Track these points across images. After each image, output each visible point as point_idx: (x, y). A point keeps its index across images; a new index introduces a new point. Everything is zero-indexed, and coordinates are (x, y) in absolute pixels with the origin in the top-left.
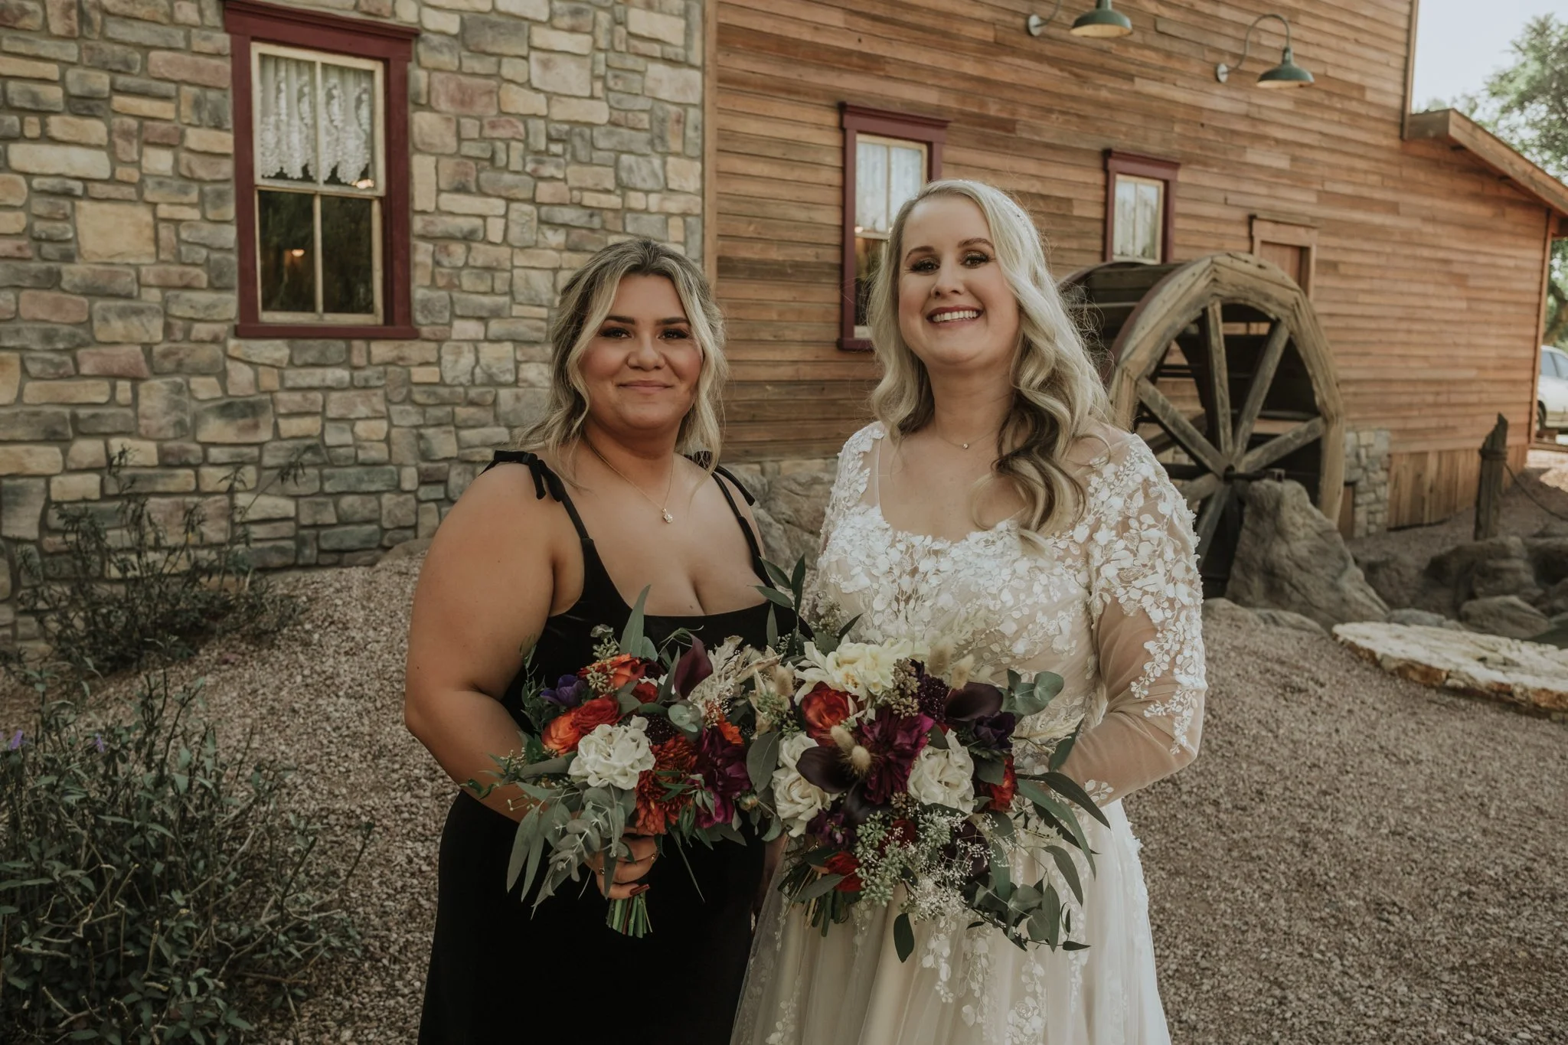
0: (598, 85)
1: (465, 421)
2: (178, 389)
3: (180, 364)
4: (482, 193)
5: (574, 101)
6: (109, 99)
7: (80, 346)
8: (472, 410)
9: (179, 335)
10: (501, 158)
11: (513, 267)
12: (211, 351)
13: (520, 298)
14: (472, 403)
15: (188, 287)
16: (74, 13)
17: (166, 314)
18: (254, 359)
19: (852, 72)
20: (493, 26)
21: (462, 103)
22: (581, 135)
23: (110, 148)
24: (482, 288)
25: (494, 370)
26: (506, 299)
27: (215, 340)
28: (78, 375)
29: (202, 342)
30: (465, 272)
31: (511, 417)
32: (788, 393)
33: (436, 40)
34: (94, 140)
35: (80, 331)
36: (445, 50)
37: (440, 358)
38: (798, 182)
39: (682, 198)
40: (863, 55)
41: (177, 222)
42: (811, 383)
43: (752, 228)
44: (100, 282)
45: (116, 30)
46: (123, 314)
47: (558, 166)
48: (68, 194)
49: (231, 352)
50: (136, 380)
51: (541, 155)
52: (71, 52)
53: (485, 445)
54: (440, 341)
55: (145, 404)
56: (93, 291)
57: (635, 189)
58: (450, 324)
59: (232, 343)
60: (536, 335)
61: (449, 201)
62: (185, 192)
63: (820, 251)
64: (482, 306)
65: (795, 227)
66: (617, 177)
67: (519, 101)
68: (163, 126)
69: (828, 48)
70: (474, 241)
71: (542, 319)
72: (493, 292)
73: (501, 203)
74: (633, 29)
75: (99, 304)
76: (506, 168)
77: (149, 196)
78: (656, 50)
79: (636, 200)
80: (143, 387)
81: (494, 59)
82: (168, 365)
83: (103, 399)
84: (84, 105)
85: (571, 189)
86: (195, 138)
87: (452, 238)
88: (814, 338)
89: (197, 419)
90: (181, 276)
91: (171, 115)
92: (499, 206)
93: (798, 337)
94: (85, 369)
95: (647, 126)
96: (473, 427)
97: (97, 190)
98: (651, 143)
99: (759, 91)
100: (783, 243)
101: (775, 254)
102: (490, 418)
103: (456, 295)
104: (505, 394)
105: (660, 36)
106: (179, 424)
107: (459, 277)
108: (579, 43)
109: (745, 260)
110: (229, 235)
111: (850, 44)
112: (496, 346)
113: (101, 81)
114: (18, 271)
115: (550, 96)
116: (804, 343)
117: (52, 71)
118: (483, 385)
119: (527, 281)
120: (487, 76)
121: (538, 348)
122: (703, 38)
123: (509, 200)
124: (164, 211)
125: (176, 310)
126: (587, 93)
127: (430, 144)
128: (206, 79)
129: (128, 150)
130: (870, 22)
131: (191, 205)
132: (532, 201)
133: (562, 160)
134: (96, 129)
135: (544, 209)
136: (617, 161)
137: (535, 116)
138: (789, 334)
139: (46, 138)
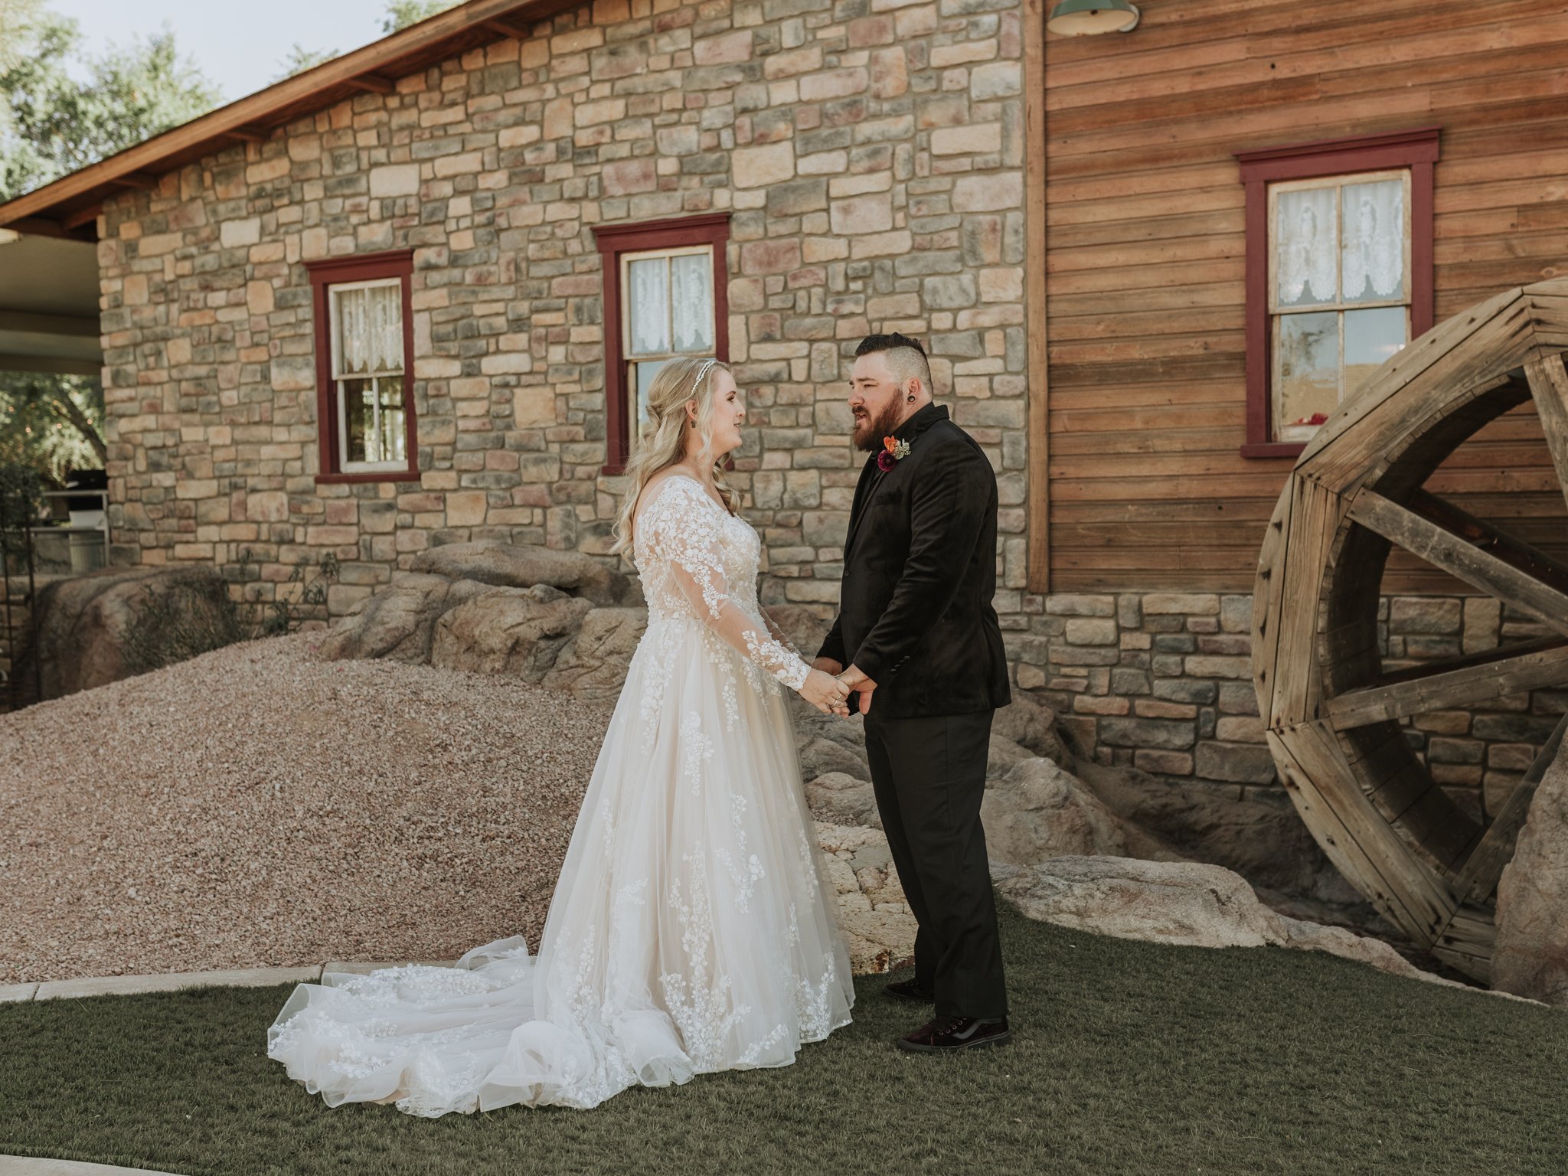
0: (900, 216)
1: (775, 540)
2: (568, 515)
3: (569, 496)
4: (785, 339)
5: (876, 236)
6: (529, 318)
7: (513, 486)
8: (780, 531)
9: (567, 475)
10: (802, 305)
11: (816, 401)
12: (585, 487)
13: (823, 429)
14: (779, 525)
15: (573, 441)
16: (512, 267)
17: (562, 462)
18: (613, 491)
19: (1260, 110)
20: (794, 190)
21: (769, 264)
22: (882, 269)
23: (528, 350)
24: (787, 423)
25: (799, 495)
26: (809, 431)
27: (590, 478)
28: (512, 506)
29: (580, 479)
30: (772, 411)
31: (814, 538)
32: (1158, 514)
33: (744, 216)
34: (520, 347)
35: (515, 476)
36: (752, 223)
37: (752, 486)
38: (1173, 263)
39: (996, 309)
40: (1276, 83)
41: (566, 396)
42: (1199, 501)
43: (1101, 327)
44: (525, 442)
45: (535, 271)
46: (537, 462)
47: (857, 303)
48: (506, 385)
49: (601, 487)
50: (545, 508)
51: (840, 296)
52: (510, 292)
53: (790, 562)
54: (751, 471)
55: (550, 524)
56: (520, 448)
57: (941, 310)
58: (760, 456)
59: (600, 479)
60: (837, 462)
61: (762, 351)
62: (570, 373)
63: (1211, 340)
64: (786, 439)
65: (1170, 317)
66: (922, 302)
67: (821, 249)
68: (557, 330)
69: (1217, 92)
70: (781, 382)
71: (845, 447)
72: (797, 425)
73: (806, 344)
74: (935, 151)
75: (525, 456)
76: (808, 313)
77: (550, 380)
78: (965, 164)
79: (941, 321)
80: (549, 511)
81: (793, 219)
82: (562, 497)
83: (527, 521)
84: (518, 324)
85: (870, 322)
86: (578, 334)
87: (761, 382)
88: (1206, 445)
89: (579, 537)
90: (568, 433)
91: (562, 321)
92: (802, 348)
93: (1178, 446)
94: (517, 502)
95: (955, 244)
96: (782, 546)
97: (524, 379)
98: (961, 259)
99: (1112, 170)
100: (1148, 337)
101: (1137, 353)
102: (798, 539)
103: (765, 431)
104: (809, 517)
105: (967, 149)
106: (567, 539)
107: (768, 414)
108: (879, 181)
109: (1093, 364)
110: (598, 400)
111: (1260, 75)
112: (803, 473)
113: (523, 307)
114: (485, 439)
115: (850, 239)
116: (1186, 453)
117: (499, 307)
118: (792, 509)
119: (828, 412)
120: (791, 235)
121: (842, 474)
122: (1025, 135)
123: (812, 341)
124: (559, 389)
125: (567, 458)
126: (889, 226)
127: (740, 305)
128: (582, 291)
129: (539, 350)
130: (1290, 39)
131: (574, 382)
132: (833, 339)
133: (862, 296)
134: (522, 339)
135: (844, 344)
136: (921, 285)
137: (836, 260)
138: (1159, 444)
139: (498, 351)
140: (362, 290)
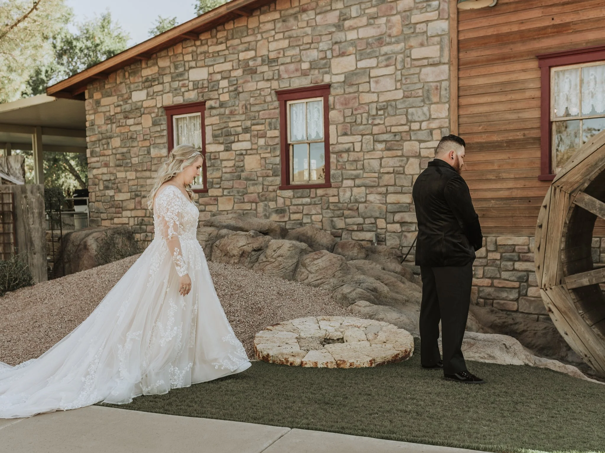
0: (399, 84)
1: (347, 215)
2: (266, 205)
3: (266, 198)
4: (352, 134)
5: (388, 92)
6: (251, 127)
7: (244, 194)
8: (349, 212)
9: (265, 190)
10: (359, 121)
11: (364, 159)
12: (272, 195)
13: (367, 170)
14: (349, 209)
15: (268, 176)
16: (244, 107)
17: (263, 185)
18: (283, 196)
19: (547, 37)
20: (356, 74)
21: (346, 104)
22: (391, 105)
23: (250, 140)
24: (353, 168)
25: (357, 197)
26: (361, 171)
27: (274, 191)
28: (244, 202)
29: (271, 192)
30: (346, 163)
31: (363, 214)
32: (504, 204)
33: (336, 85)
34: (247, 139)
35: (245, 190)
36: (339, 88)
37: (338, 194)
38: (511, 101)
39: (437, 121)
40: (554, 26)
41: (265, 158)
42: (521, 199)
43: (480, 128)
44: (249, 177)
45: (253, 109)
46: (254, 185)
47: (381, 119)
48: (242, 154)
49: (278, 195)
50: (256, 203)
51: (374, 117)
52: (243, 117)
53: (354, 224)
54: (338, 188)
55: (258, 209)
56: (247, 179)
57: (415, 122)
58: (342, 181)
59: (278, 191)
60: (373, 184)
61: (342, 139)
62: (266, 149)
63: (526, 132)
64: (352, 175)
65: (509, 123)
66: (407, 118)
67: (366, 98)
68: (262, 132)
69: (529, 30)
70: (350, 152)
71: (376, 178)
72: (357, 169)
73: (360, 136)
74: (413, 57)
75: (249, 182)
76: (361, 124)
77: (259, 152)
78: (425, 62)
79: (415, 126)
80: (258, 204)
81: (356, 86)
82: (263, 198)
83: (249, 208)
84: (246, 130)
85: (386, 127)
86: (270, 134)
87: (342, 152)
88: (524, 176)
89: (270, 214)
90: (266, 173)
91: (263, 128)
92: (359, 138)
93: (512, 176)
94: (245, 201)
95: (421, 95)
96: (350, 218)
97: (249, 152)
98: (423, 101)
99: (485, 63)
100: (500, 131)
101: (495, 138)
102: (356, 214)
103: (343, 171)
104: (361, 206)
105: (426, 56)
106: (265, 215)
107: (345, 165)
108: (390, 70)
109: (477, 143)
110: (278, 160)
111: (548, 23)
112: (359, 188)
113: (248, 123)
114: (233, 176)
115: (378, 94)
116: (515, 179)
117: (239, 123)
118: (354, 203)
119: (369, 164)
120: (355, 92)
121: (375, 188)
122: (450, 50)
123: (363, 135)
124: (263, 155)
125: (265, 183)
126: (394, 88)
127: (334, 121)
128: (271, 116)
129: (255, 140)
130: (560, 7)
131: (268, 153)
132: (371, 134)
133: (383, 117)
134: (248, 135)
135: (375, 136)
136: (407, 112)
137: (373, 102)
138: (504, 175)
139: (238, 141)
140: (186, 118)
